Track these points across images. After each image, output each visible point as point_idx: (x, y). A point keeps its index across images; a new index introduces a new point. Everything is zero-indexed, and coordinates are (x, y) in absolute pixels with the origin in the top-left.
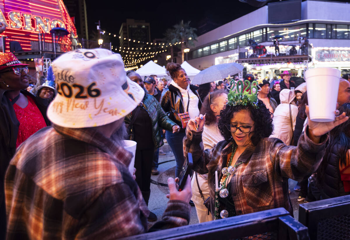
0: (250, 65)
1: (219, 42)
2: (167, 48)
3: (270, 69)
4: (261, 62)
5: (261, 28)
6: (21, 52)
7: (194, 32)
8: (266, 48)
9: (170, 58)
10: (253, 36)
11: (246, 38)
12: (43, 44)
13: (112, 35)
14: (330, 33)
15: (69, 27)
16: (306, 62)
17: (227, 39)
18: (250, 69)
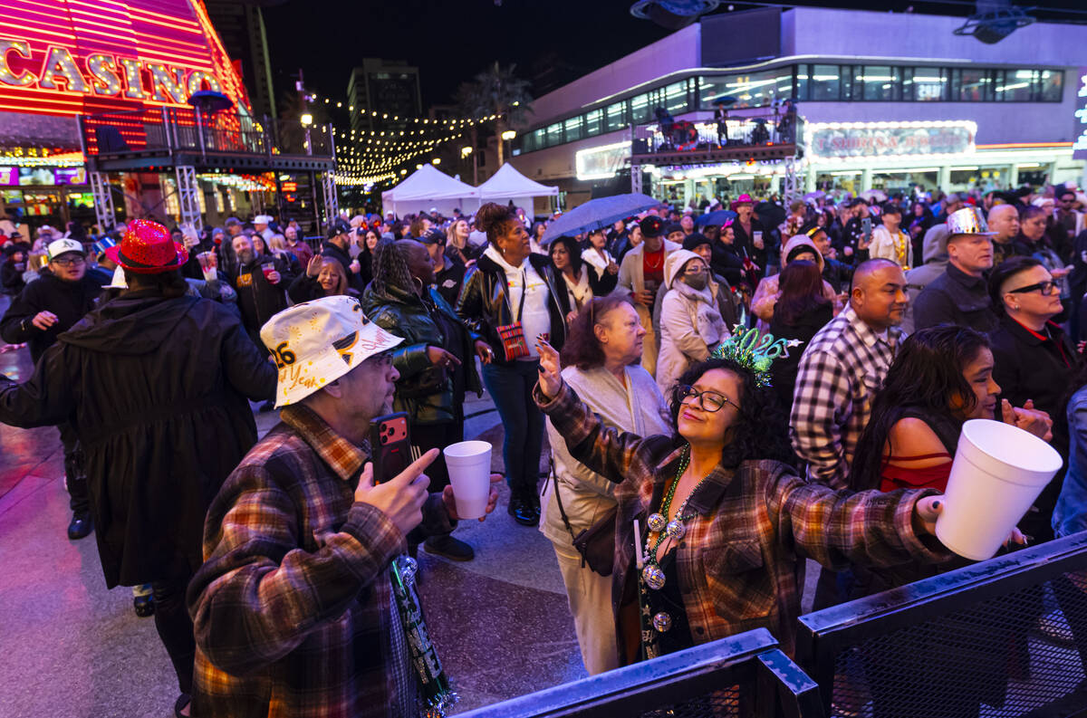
0: (659, 169)
1: (584, 113)
2: (462, 131)
3: (706, 176)
4: (685, 161)
5: (686, 78)
6: (126, 152)
7: (526, 89)
8: (697, 126)
9: (469, 154)
10: (666, 96)
11: (648, 103)
12: (175, 131)
13: (333, 104)
14: (848, 85)
15: (230, 85)
16: (791, 159)
17: (605, 106)
18: (659, 177)
